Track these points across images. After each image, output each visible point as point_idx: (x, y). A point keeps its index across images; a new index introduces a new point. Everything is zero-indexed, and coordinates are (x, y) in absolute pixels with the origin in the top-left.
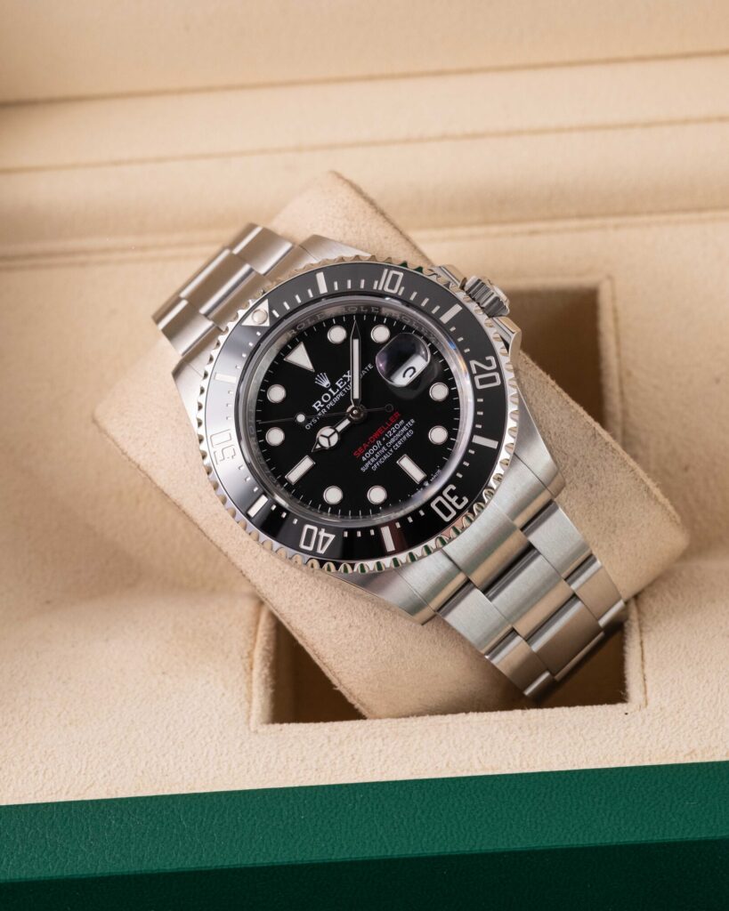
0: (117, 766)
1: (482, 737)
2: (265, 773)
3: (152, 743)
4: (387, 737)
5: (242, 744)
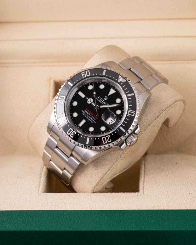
0: (3, 202)
5: (36, 198)
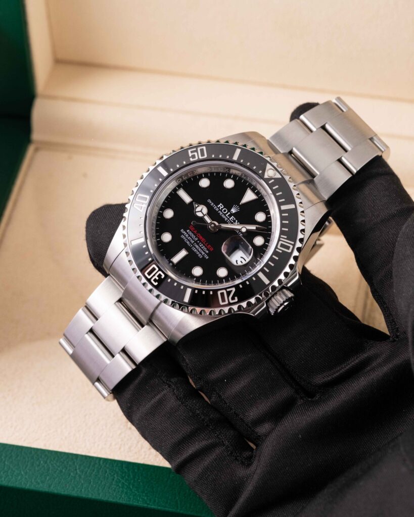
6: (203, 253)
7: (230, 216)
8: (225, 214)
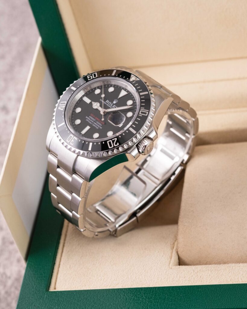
1: (243, 271)
2: (172, 281)
3: (138, 271)
4: (212, 271)
5: (166, 272)
6: (99, 126)
7: (113, 105)
8: (110, 105)
